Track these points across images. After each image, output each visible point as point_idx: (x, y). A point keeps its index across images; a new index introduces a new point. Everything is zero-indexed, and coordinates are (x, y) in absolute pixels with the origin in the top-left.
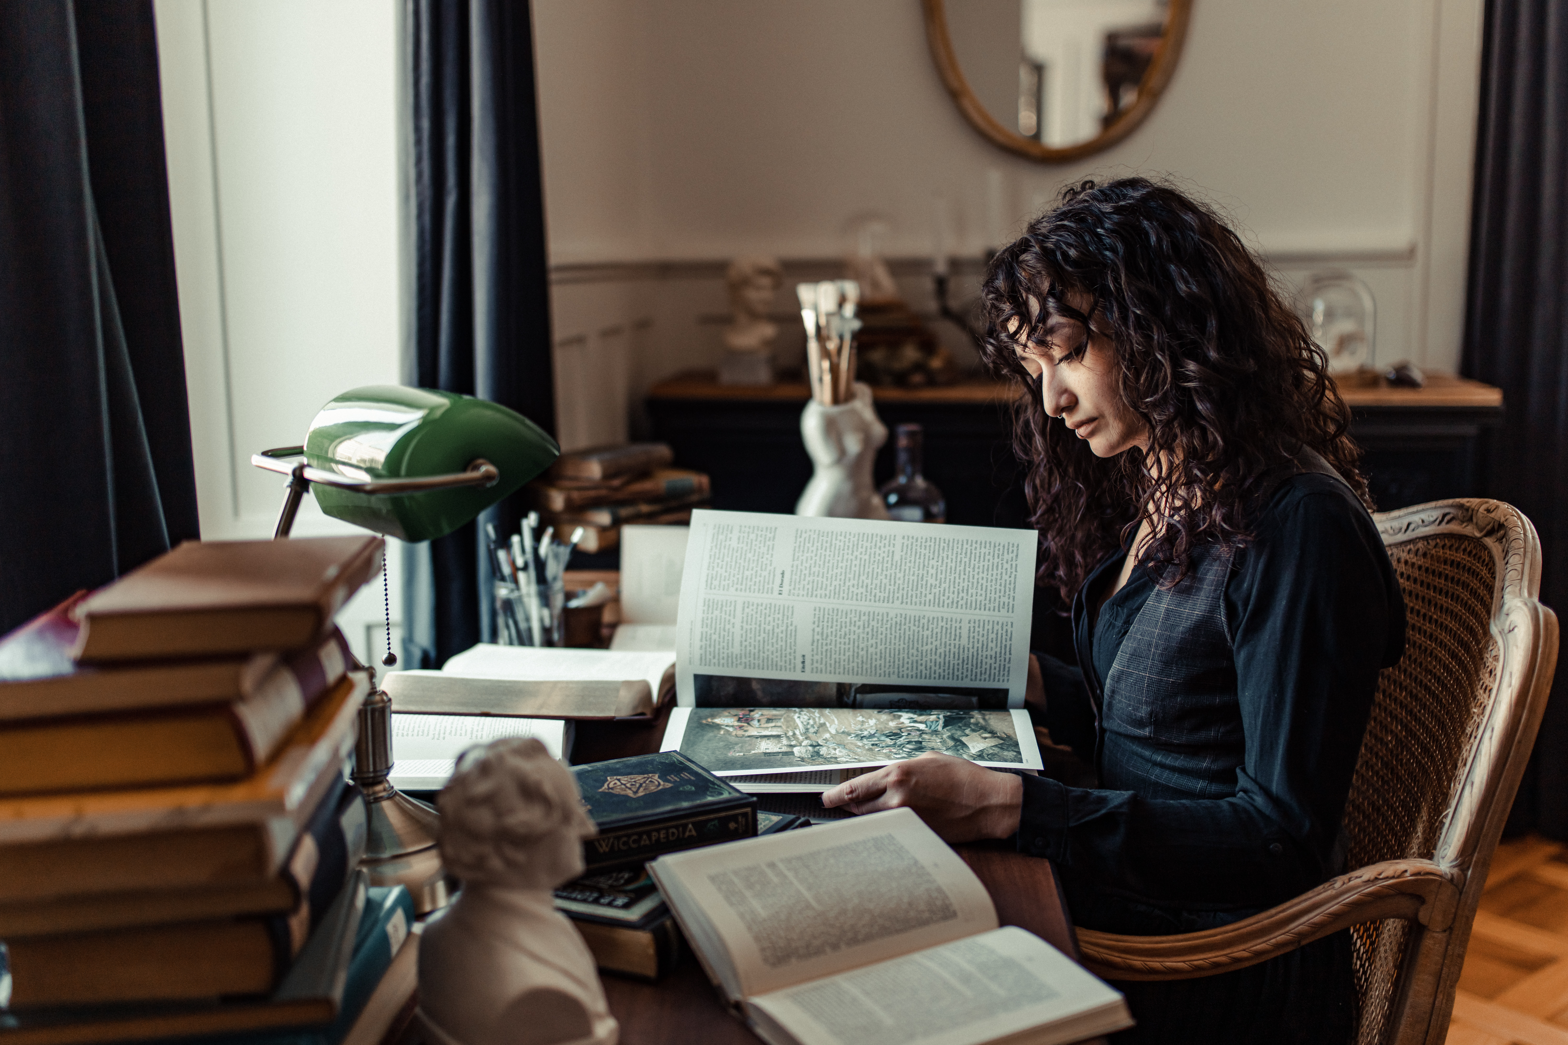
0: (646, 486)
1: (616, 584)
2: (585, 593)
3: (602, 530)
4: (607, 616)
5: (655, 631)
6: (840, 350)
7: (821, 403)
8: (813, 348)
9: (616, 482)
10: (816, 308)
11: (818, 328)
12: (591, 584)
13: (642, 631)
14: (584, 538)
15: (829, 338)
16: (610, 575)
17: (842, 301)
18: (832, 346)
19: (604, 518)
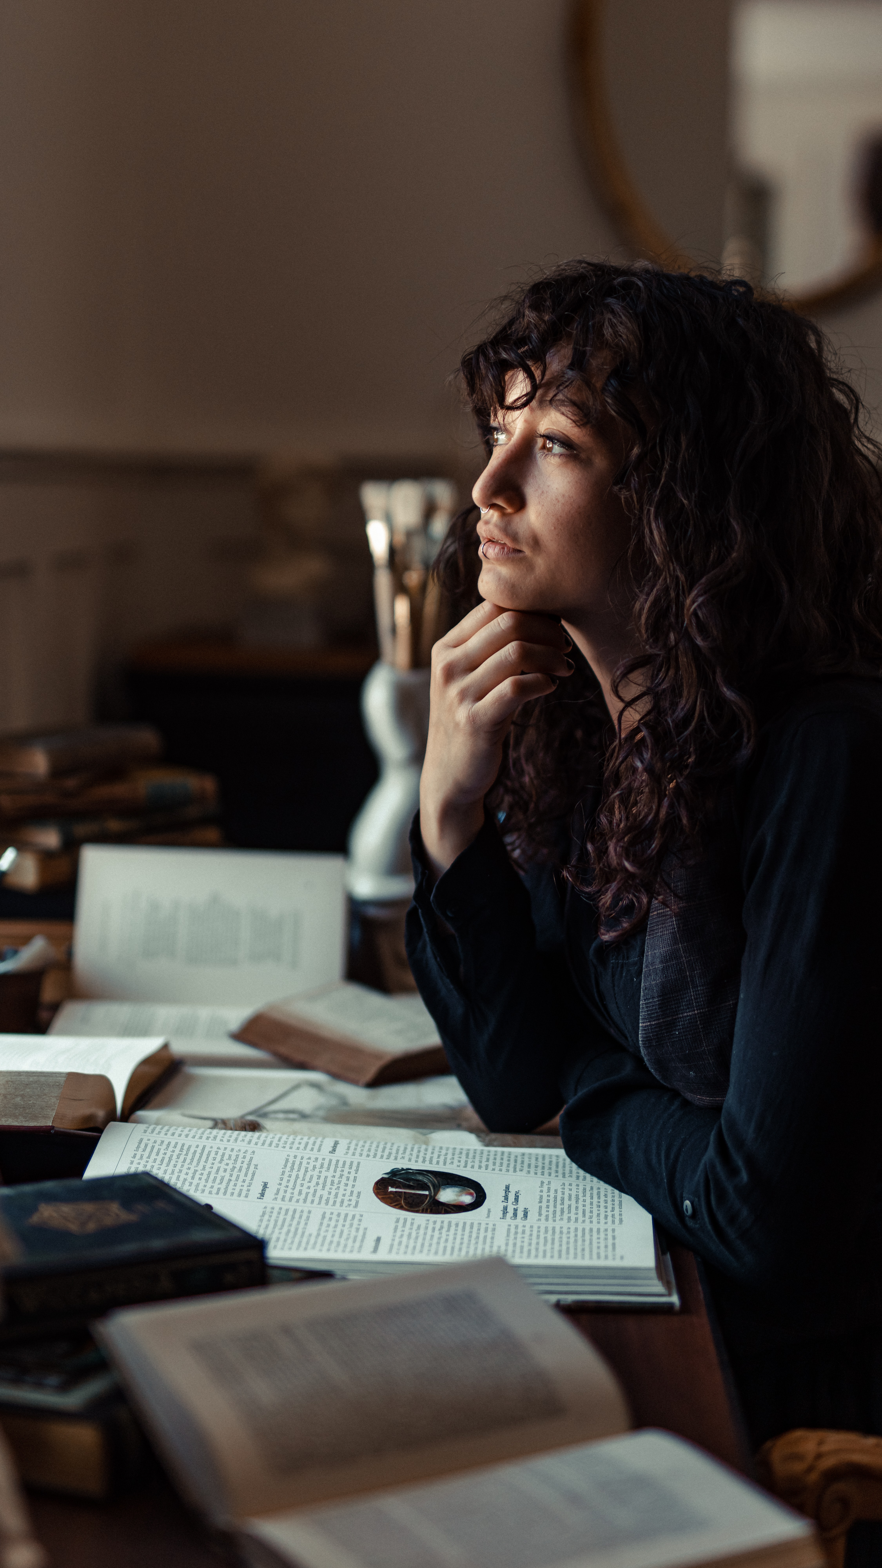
0: (119, 790)
1: (66, 944)
2: (15, 952)
3: (46, 857)
4: (49, 992)
5: (121, 1012)
6: (423, 587)
7: (393, 665)
8: (383, 582)
9: (71, 783)
10: (389, 519)
11: (392, 551)
12: (26, 940)
13: (100, 1011)
14: (16, 866)
15: (406, 568)
16: (58, 929)
17: (429, 511)
18: (413, 578)
19: (50, 839)
